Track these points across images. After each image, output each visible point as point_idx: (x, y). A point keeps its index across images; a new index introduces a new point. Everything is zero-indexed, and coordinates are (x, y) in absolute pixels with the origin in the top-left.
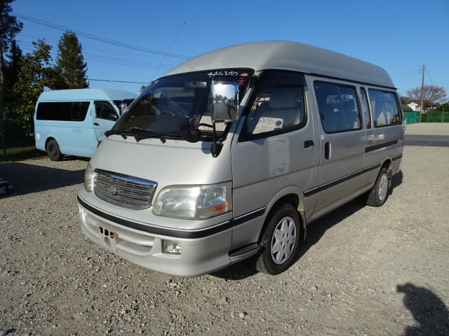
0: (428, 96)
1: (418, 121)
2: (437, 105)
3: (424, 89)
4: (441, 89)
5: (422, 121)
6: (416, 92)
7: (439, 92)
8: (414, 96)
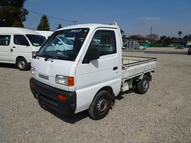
0: (153, 38)
1: (149, 47)
2: (155, 41)
3: (151, 35)
4: (157, 35)
5: (151, 47)
6: (149, 36)
7: (156, 36)
8: (148, 38)
